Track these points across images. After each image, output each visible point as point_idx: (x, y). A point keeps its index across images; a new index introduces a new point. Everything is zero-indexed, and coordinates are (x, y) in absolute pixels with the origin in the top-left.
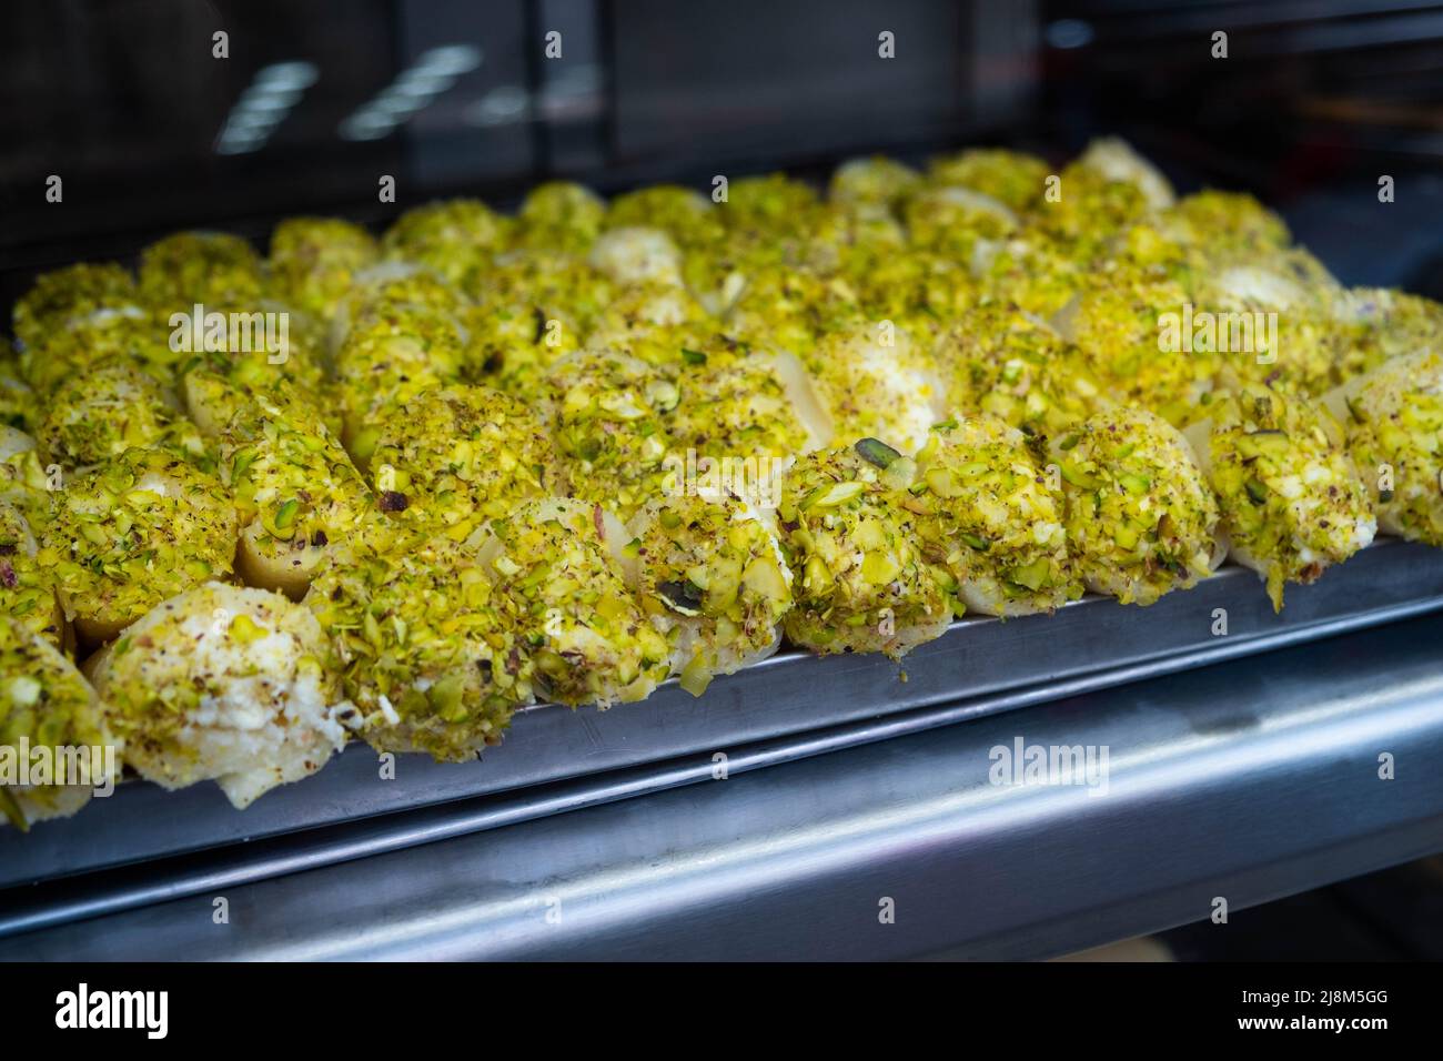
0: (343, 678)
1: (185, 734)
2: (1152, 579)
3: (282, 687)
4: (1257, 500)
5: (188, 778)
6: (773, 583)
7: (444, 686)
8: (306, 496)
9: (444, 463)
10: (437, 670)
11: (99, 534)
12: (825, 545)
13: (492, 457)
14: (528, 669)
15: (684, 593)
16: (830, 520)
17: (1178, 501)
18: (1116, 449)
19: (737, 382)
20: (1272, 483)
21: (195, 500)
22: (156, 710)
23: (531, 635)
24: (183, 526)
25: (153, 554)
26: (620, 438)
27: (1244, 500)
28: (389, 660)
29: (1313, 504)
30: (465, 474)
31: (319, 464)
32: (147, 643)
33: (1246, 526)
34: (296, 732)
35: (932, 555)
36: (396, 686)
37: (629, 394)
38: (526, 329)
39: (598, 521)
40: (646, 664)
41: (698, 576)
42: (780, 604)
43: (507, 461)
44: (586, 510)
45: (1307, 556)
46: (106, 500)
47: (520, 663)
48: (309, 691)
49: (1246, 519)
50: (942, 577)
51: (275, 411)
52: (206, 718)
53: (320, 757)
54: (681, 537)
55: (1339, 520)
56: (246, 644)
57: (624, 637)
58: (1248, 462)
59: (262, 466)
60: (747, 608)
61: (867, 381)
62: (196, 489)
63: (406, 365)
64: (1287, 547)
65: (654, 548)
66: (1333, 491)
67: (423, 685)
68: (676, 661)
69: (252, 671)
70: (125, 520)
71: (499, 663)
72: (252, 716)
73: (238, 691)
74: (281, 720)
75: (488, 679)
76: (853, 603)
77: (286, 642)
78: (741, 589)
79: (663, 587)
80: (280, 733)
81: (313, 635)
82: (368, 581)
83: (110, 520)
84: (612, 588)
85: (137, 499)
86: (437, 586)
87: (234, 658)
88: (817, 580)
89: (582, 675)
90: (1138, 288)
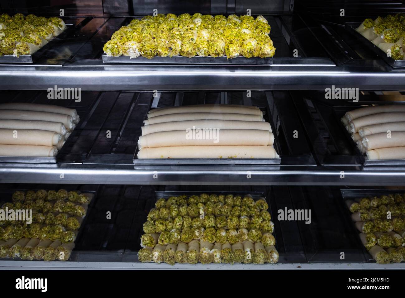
0: (140, 50)
1: (127, 52)
2: (215, 55)
3: (135, 49)
4: (228, 50)
5: (127, 56)
6: (178, 49)
7: (148, 52)
8: (146, 36)
9: (159, 35)
10: (147, 51)
11: (129, 37)
12: (184, 46)
13: (163, 35)
14: (156, 52)
15: (171, 48)
16: (185, 44)
17: (219, 48)
18: (215, 43)
19: (189, 32)
20: (230, 48)
21: (138, 35)
22: (125, 49)
23: (157, 49)
24: (136, 37)
25: (133, 39)
26: (175, 35)
27: (227, 50)
28: (143, 49)
29: (232, 51)
30: (160, 36)
31: (149, 34)
32: (126, 44)
33: (226, 52)
34: (136, 54)
35: (194, 49)
36: (144, 51)
37: (178, 32)
38: (177, 26)
39: (166, 41)
40: (165, 54)
41: (172, 47)
42: (179, 51)
43: (164, 36)
44: (165, 40)
45: (231, 56)
46: (131, 34)
47: (155, 52)
48: (137, 50)
49: (226, 51)
50: (195, 51)
51: (147, 29)
52: (129, 51)
53: (138, 56)
54: (172, 44)
55: (234, 53)
56: (132, 46)
57: (164, 51)
58: (228, 46)
59: (144, 33)
60: (176, 51)
61: (202, 34)
62: (138, 34)
63: (164, 27)
64: (230, 54)
65: (169, 44)
66: (235, 50)
67: (146, 52)
68: (169, 54)
69: (132, 48)
70: (132, 36)
71: (153, 51)
72: (132, 51)
73: (131, 49)
74: (135, 52)
75: (151, 52)
76: (185, 52)
77: (136, 46)
78: (175, 49)
79: (169, 48)
80: (135, 53)
81: (139, 46)
82: (144, 42)
83: (130, 36)
84: (164, 47)
85: (133, 34)
86: (150, 44)
87: (131, 46)
88: (183, 50)
89: (160, 54)
90: (233, 29)
